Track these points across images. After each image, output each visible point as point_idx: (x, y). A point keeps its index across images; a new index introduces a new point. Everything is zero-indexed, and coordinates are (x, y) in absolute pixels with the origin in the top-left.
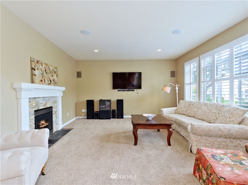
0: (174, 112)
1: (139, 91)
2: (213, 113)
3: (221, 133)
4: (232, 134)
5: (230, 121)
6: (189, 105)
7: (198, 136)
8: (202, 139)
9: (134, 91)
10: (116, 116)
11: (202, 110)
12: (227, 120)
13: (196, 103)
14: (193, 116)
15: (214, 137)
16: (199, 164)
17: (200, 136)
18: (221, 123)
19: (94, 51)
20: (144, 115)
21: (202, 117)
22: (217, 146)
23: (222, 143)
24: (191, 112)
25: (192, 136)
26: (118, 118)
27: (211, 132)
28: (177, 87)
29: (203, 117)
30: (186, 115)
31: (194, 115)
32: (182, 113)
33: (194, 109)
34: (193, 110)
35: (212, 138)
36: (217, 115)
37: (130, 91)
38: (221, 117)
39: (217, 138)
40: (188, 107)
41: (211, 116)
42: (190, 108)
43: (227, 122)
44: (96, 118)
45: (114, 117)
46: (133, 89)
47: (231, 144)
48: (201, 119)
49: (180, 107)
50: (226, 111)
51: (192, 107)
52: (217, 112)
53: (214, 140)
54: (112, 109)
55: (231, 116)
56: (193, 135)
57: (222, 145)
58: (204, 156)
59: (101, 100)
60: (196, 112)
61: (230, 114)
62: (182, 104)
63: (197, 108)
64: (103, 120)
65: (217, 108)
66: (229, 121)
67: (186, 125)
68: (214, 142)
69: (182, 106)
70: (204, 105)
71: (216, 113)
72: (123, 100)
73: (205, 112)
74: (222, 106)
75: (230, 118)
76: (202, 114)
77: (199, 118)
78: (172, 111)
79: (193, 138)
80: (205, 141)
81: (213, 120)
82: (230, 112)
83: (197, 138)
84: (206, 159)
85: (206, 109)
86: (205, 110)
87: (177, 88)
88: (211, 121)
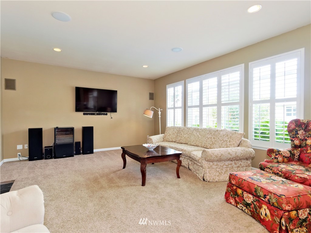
0: (162, 140)
1: (113, 114)
2: (208, 138)
3: (230, 156)
4: (238, 156)
5: (231, 145)
6: (178, 131)
7: (210, 162)
8: (213, 164)
9: (106, 114)
10: (81, 152)
11: (194, 135)
12: (227, 144)
13: (185, 129)
14: (184, 143)
15: (223, 161)
16: (236, 189)
17: (212, 162)
18: (220, 147)
19: (53, 49)
20: (144, 145)
21: (195, 143)
22: (225, 170)
23: (229, 166)
24: (182, 139)
25: (204, 164)
26: (84, 153)
27: (223, 156)
28: (160, 111)
29: (197, 143)
30: (177, 142)
31: (186, 142)
32: (171, 140)
33: (185, 136)
34: (183, 136)
35: (221, 163)
36: (213, 140)
37: (102, 114)
38: (219, 142)
39: (225, 162)
40: (177, 133)
41: (206, 141)
42: (180, 134)
43: (228, 146)
44: (49, 157)
45: (78, 153)
46: (105, 113)
47: (235, 166)
48: (195, 145)
49: (169, 134)
50: (224, 136)
51: (182, 133)
52: (213, 137)
53: (223, 164)
54: (75, 142)
55: (231, 140)
56: (206, 162)
57: (229, 167)
58: (244, 180)
59: (57, 128)
60: (187, 138)
61: (229, 138)
62: (170, 131)
63: (187, 134)
64: (62, 159)
65: (211, 133)
66: (229, 145)
67: (187, 153)
68: (223, 166)
69: (170, 133)
70: (195, 131)
71: (211, 138)
72: (93, 127)
73: (198, 138)
74: (216, 131)
75: (230, 142)
76: (195, 139)
77: (193, 144)
78: (160, 138)
79: (206, 165)
80: (216, 166)
81: (209, 145)
82: (229, 136)
83: (209, 164)
84: (249, 183)
85: (198, 133)
86: (198, 136)
87: (160, 113)
88: (207, 146)
